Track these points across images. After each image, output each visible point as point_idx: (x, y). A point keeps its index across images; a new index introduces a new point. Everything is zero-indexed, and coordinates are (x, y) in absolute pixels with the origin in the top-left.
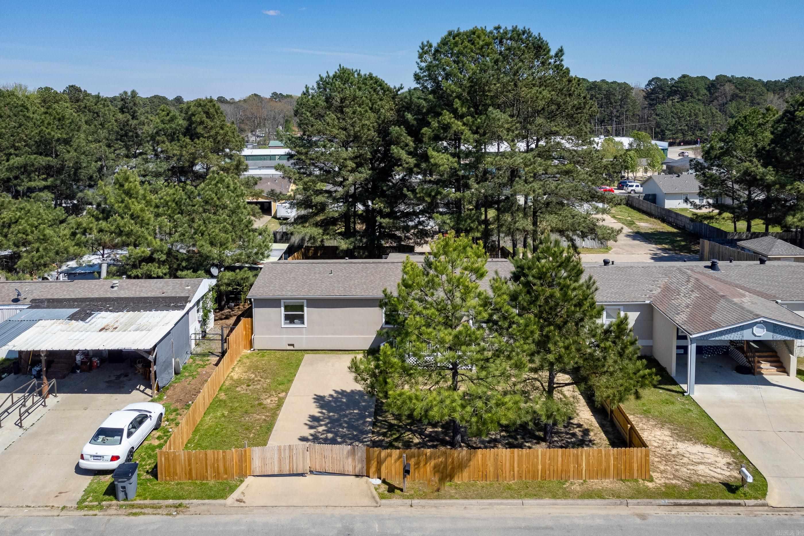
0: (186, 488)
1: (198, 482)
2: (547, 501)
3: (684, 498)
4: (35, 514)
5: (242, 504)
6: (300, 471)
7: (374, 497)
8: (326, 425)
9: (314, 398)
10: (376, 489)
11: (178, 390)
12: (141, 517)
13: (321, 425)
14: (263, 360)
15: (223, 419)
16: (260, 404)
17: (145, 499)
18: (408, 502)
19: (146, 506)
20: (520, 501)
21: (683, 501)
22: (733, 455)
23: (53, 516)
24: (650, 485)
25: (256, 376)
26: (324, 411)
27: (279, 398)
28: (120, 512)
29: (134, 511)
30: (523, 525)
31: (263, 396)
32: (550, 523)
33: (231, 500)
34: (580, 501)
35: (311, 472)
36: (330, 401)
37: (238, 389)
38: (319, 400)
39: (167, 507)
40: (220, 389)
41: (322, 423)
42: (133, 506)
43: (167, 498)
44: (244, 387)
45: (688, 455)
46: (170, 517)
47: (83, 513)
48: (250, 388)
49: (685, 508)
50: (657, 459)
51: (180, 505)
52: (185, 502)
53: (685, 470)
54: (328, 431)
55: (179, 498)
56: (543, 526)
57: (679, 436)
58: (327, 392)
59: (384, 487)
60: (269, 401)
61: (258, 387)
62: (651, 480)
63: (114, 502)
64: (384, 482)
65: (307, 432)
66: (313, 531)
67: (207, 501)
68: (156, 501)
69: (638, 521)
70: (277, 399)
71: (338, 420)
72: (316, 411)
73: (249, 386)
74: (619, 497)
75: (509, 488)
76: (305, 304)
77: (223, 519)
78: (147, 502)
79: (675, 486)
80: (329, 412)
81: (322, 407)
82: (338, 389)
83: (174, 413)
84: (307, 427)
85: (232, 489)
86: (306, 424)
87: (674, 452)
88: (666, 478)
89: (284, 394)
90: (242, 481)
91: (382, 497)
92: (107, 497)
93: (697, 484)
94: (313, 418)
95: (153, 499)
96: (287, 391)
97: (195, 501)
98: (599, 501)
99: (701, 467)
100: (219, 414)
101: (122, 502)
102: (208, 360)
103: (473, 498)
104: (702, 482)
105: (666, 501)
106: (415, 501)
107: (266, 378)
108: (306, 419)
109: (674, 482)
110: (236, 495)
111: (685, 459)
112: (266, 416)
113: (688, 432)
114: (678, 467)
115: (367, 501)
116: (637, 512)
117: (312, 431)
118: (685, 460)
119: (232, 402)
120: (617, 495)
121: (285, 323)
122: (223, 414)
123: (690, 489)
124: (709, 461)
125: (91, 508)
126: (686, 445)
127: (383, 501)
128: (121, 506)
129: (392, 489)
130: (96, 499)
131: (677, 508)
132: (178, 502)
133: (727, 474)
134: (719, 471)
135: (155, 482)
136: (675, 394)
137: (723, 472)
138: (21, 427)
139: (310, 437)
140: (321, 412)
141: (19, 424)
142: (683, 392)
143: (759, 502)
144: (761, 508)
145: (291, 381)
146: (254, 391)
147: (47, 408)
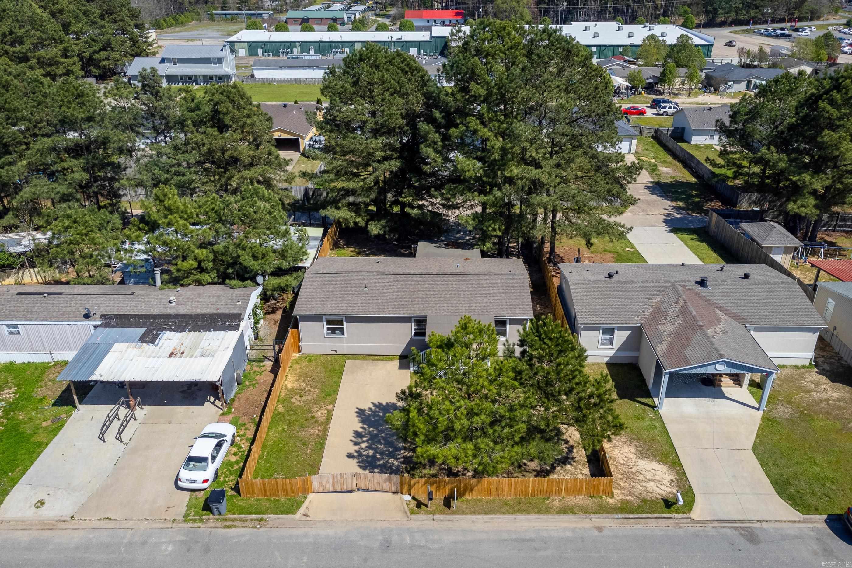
0: (264, 504)
1: (272, 498)
2: (533, 516)
3: (632, 513)
4: (153, 526)
5: (308, 518)
6: (350, 489)
7: (406, 512)
8: (367, 441)
9: (357, 412)
10: (407, 505)
11: (243, 401)
12: (234, 529)
13: (364, 442)
14: (311, 366)
15: (284, 434)
16: (313, 417)
17: (234, 514)
18: (431, 516)
19: (235, 520)
20: (513, 516)
22: (678, 473)
23: (168, 528)
24: (610, 501)
25: (307, 386)
26: (365, 426)
27: (328, 410)
28: (217, 525)
29: (228, 523)
30: (514, 537)
31: (315, 408)
32: (533, 536)
33: (299, 515)
34: (557, 517)
35: (358, 489)
36: (369, 415)
37: (293, 400)
38: (360, 413)
39: (252, 520)
40: (278, 401)
41: (365, 439)
42: (226, 520)
43: (250, 513)
44: (297, 397)
45: (643, 472)
46: (255, 530)
47: (190, 525)
48: (303, 398)
50: (620, 476)
51: (261, 519)
52: (265, 517)
53: (639, 486)
54: (369, 447)
55: (260, 513)
56: (528, 538)
57: (641, 453)
58: (366, 405)
59: (414, 503)
60: (319, 413)
61: (309, 398)
62: (612, 497)
63: (211, 516)
64: (414, 498)
65: (353, 449)
66: (362, 543)
67: (281, 516)
68: (243, 516)
69: (596, 533)
70: (326, 412)
71: (376, 436)
72: (358, 426)
73: (301, 396)
74: (585, 512)
75: (506, 503)
76: (344, 320)
77: (296, 532)
78: (236, 516)
79: (628, 502)
80: (369, 427)
81: (363, 421)
82: (376, 402)
83: (243, 428)
84: (352, 443)
85: (299, 505)
86: (351, 440)
87: (634, 469)
88: (625, 495)
89: (331, 406)
90: (306, 498)
91: (412, 512)
92: (205, 512)
93: (644, 501)
94: (357, 433)
95: (240, 514)
96: (333, 402)
97: (272, 516)
98: (571, 516)
99: (652, 484)
100: (280, 429)
101: (217, 517)
102: (264, 366)
103: (479, 514)
104: (649, 498)
105: (620, 516)
106: (437, 516)
107: (315, 388)
108: (351, 436)
109: (628, 498)
110: (302, 510)
111: (642, 476)
112: (319, 430)
113: (649, 449)
114: (634, 484)
115: (400, 516)
116: (597, 525)
117: (357, 448)
118: (641, 477)
119: (289, 415)
120: (586, 511)
121: (328, 334)
122: (284, 429)
123: (639, 505)
124: (658, 478)
125: (195, 521)
126: (645, 462)
127: (413, 516)
128: (217, 520)
129: (419, 505)
130: (197, 514)
131: (627, 521)
132: (259, 516)
133: (669, 490)
134: (663, 487)
135: (239, 498)
136: (647, 408)
137: (666, 489)
138: (121, 441)
139: (356, 454)
140: (362, 428)
141: (119, 437)
142: (654, 407)
143: (685, 516)
144: (685, 521)
145: (336, 392)
146: (307, 402)
147: (138, 421)
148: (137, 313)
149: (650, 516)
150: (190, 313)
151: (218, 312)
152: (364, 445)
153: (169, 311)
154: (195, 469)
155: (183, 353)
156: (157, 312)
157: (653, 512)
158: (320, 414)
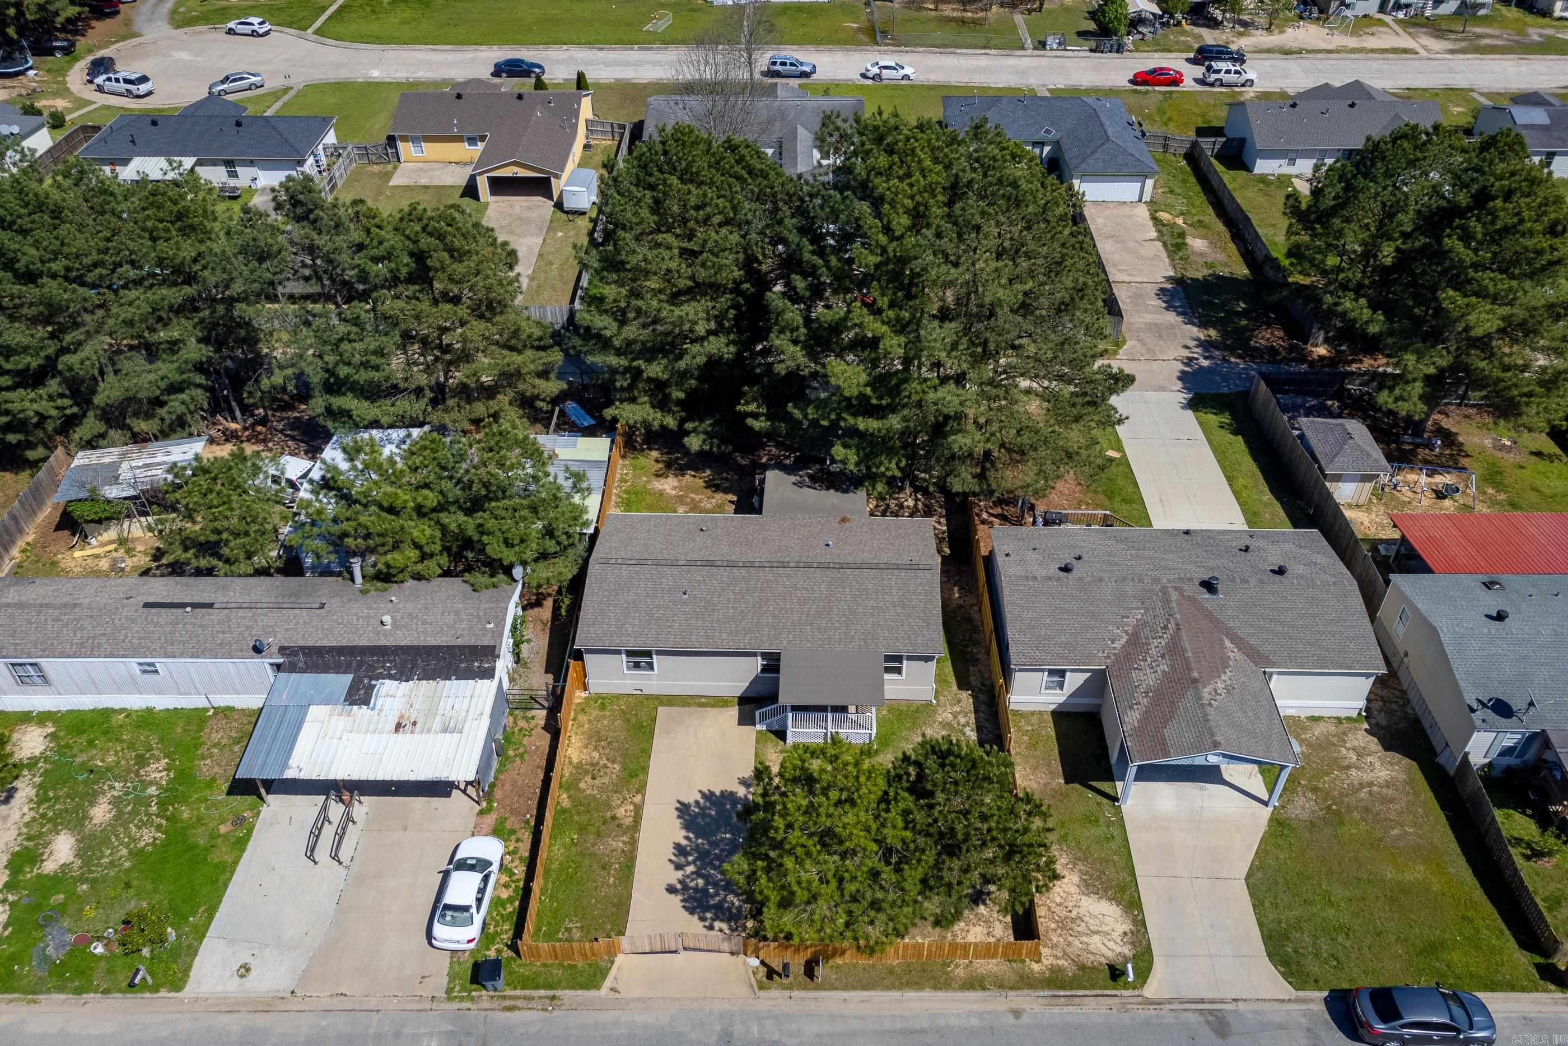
0: (555, 972)
1: (566, 963)
2: (927, 994)
3: (1064, 988)
4: (407, 1007)
5: (617, 995)
6: (673, 949)
7: (752, 986)
8: (694, 862)
9: (677, 809)
10: (754, 974)
11: (508, 787)
12: (517, 1012)
13: (689, 864)
14: (604, 717)
15: (574, 849)
16: (614, 818)
17: (515, 988)
18: (787, 993)
19: (517, 998)
20: (900, 993)
21: (1062, 993)
22: (1135, 922)
23: (426, 1010)
24: (1036, 967)
25: (601, 758)
26: (691, 835)
27: (635, 805)
28: (493, 1006)
29: (508, 1003)
30: (899, 1025)
31: (616, 800)
32: (925, 1024)
33: (604, 991)
34: (960, 994)
35: (685, 949)
36: (697, 815)
37: (582, 785)
38: (683, 809)
39: (540, 998)
40: (561, 787)
41: (690, 858)
42: (504, 997)
43: (537, 988)
44: (588, 778)
45: (1085, 919)
46: (547, 1014)
47: (456, 1005)
48: (597, 782)
49: (1062, 1000)
50: (1053, 926)
51: (553, 998)
52: (558, 993)
53: (1077, 942)
54: (698, 874)
55: (550, 987)
56: (918, 1027)
57: (1087, 886)
58: (692, 797)
59: (763, 970)
60: (622, 810)
61: (606, 780)
62: (1039, 961)
63: (484, 992)
64: (763, 963)
65: (674, 877)
66: (693, 1036)
67: (580, 992)
68: (527, 992)
69: (1011, 1020)
70: (632, 808)
71: (707, 853)
72: (679, 835)
73: (594, 778)
74: (999, 987)
75: (891, 971)
76: (654, 652)
77: (603, 1017)
78: (518, 992)
79: (1060, 969)
80: (697, 838)
81: (687, 827)
82: (705, 790)
83: (513, 837)
84: (672, 867)
85: (604, 976)
86: (671, 861)
87: (1073, 915)
88: (1056, 957)
89: (639, 797)
90: (612, 962)
91: (761, 987)
92: (475, 986)
93: (1082, 967)
94: (678, 847)
95: (523, 989)
96: (642, 789)
97: (569, 992)
98: (979, 994)
99: (1096, 938)
100: (567, 840)
101: (492, 993)
102: (533, 718)
103: (854, 988)
104: (1089, 964)
105: (1046, 993)
106: (795, 993)
107: (614, 762)
108: (669, 852)
109: (1061, 962)
110: (608, 983)
111: (1083, 925)
112: (624, 843)
113: (1099, 878)
114: (1071, 939)
115: (744, 991)
116: (1014, 1006)
117: (679, 874)
118: (1082, 928)
119: (578, 814)
120: (1000, 984)
121: (628, 669)
122: (572, 839)
123: (1074, 975)
124: (1106, 929)
125: (462, 999)
126: (1090, 901)
127: (762, 993)
128: (492, 997)
129: (771, 973)
130: (463, 989)
131: (1055, 1001)
132: (550, 993)
133: (1118, 949)
134: (1111, 944)
135: (519, 962)
136: (1105, 801)
137: (1115, 947)
138: (340, 863)
139: (679, 886)
140: (687, 838)
141: (335, 857)
142: (1115, 799)
143: (1136, 992)
144: (1136, 1000)
145: (645, 769)
146: (602, 789)
147: (360, 826)
148: (334, 644)
149: (1087, 992)
150: (415, 643)
151: (459, 642)
152: (690, 869)
153: (383, 642)
154: (454, 923)
155: (414, 723)
156: (364, 642)
157: (1093, 987)
158: (624, 812)
